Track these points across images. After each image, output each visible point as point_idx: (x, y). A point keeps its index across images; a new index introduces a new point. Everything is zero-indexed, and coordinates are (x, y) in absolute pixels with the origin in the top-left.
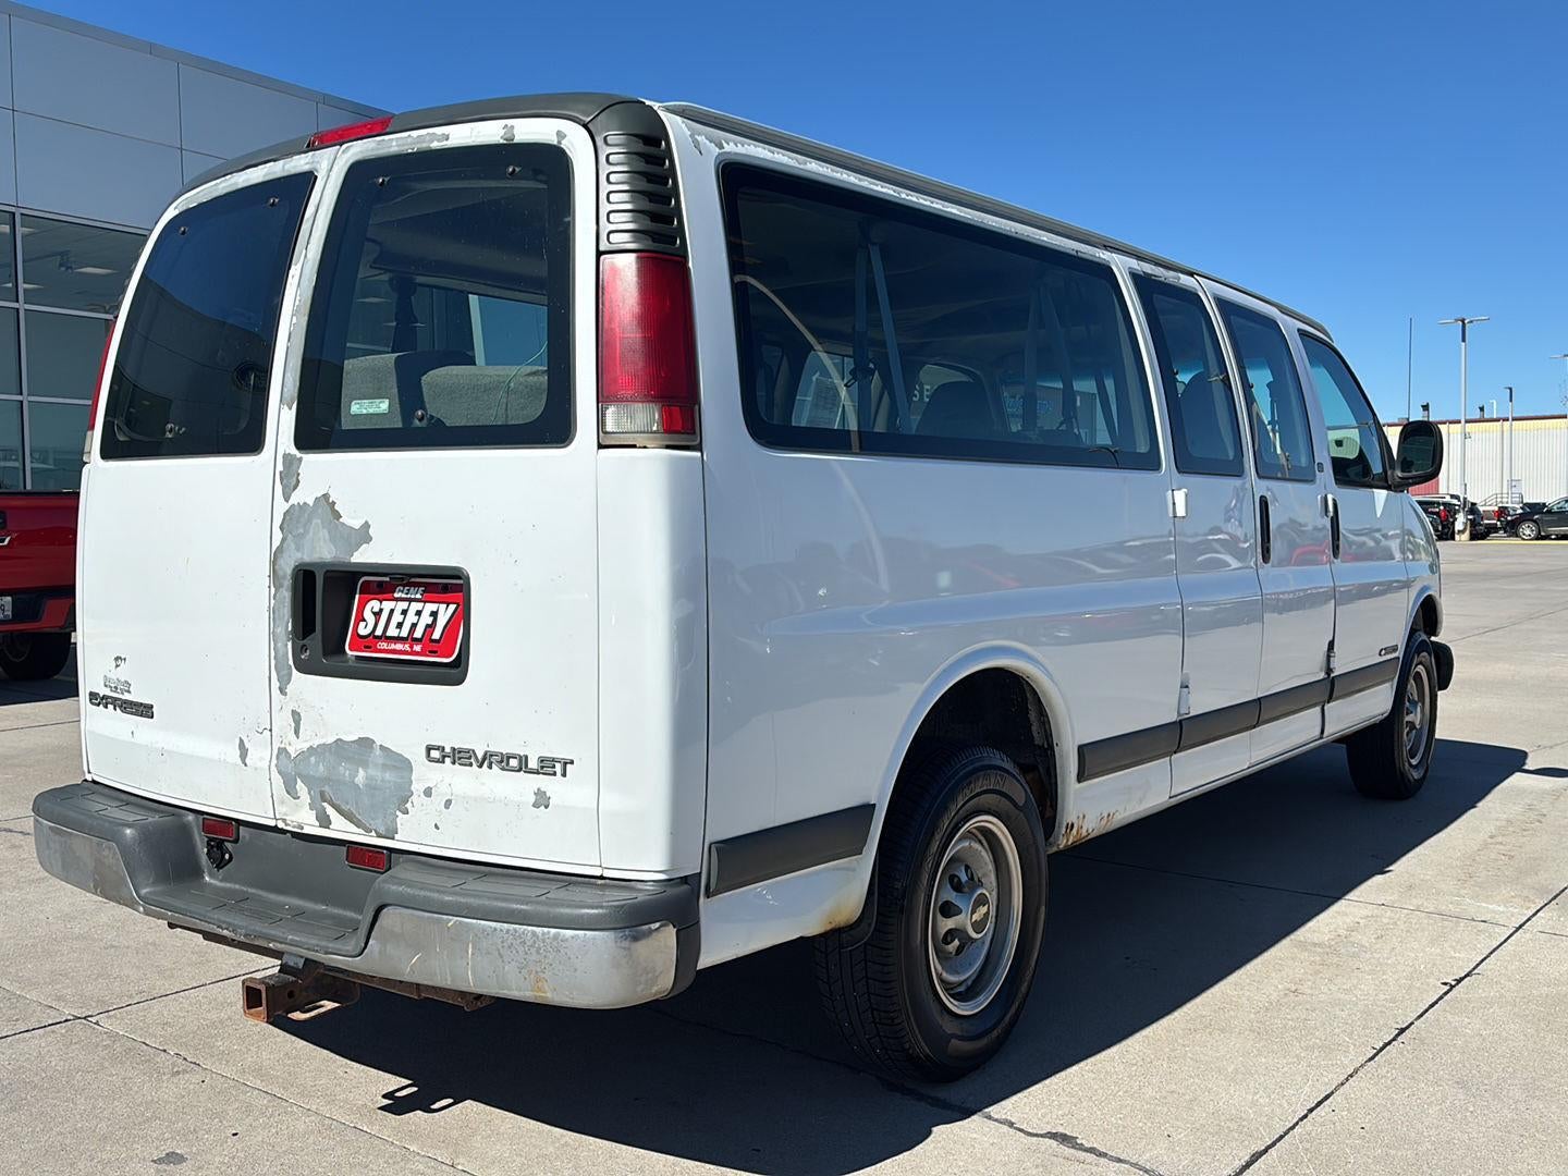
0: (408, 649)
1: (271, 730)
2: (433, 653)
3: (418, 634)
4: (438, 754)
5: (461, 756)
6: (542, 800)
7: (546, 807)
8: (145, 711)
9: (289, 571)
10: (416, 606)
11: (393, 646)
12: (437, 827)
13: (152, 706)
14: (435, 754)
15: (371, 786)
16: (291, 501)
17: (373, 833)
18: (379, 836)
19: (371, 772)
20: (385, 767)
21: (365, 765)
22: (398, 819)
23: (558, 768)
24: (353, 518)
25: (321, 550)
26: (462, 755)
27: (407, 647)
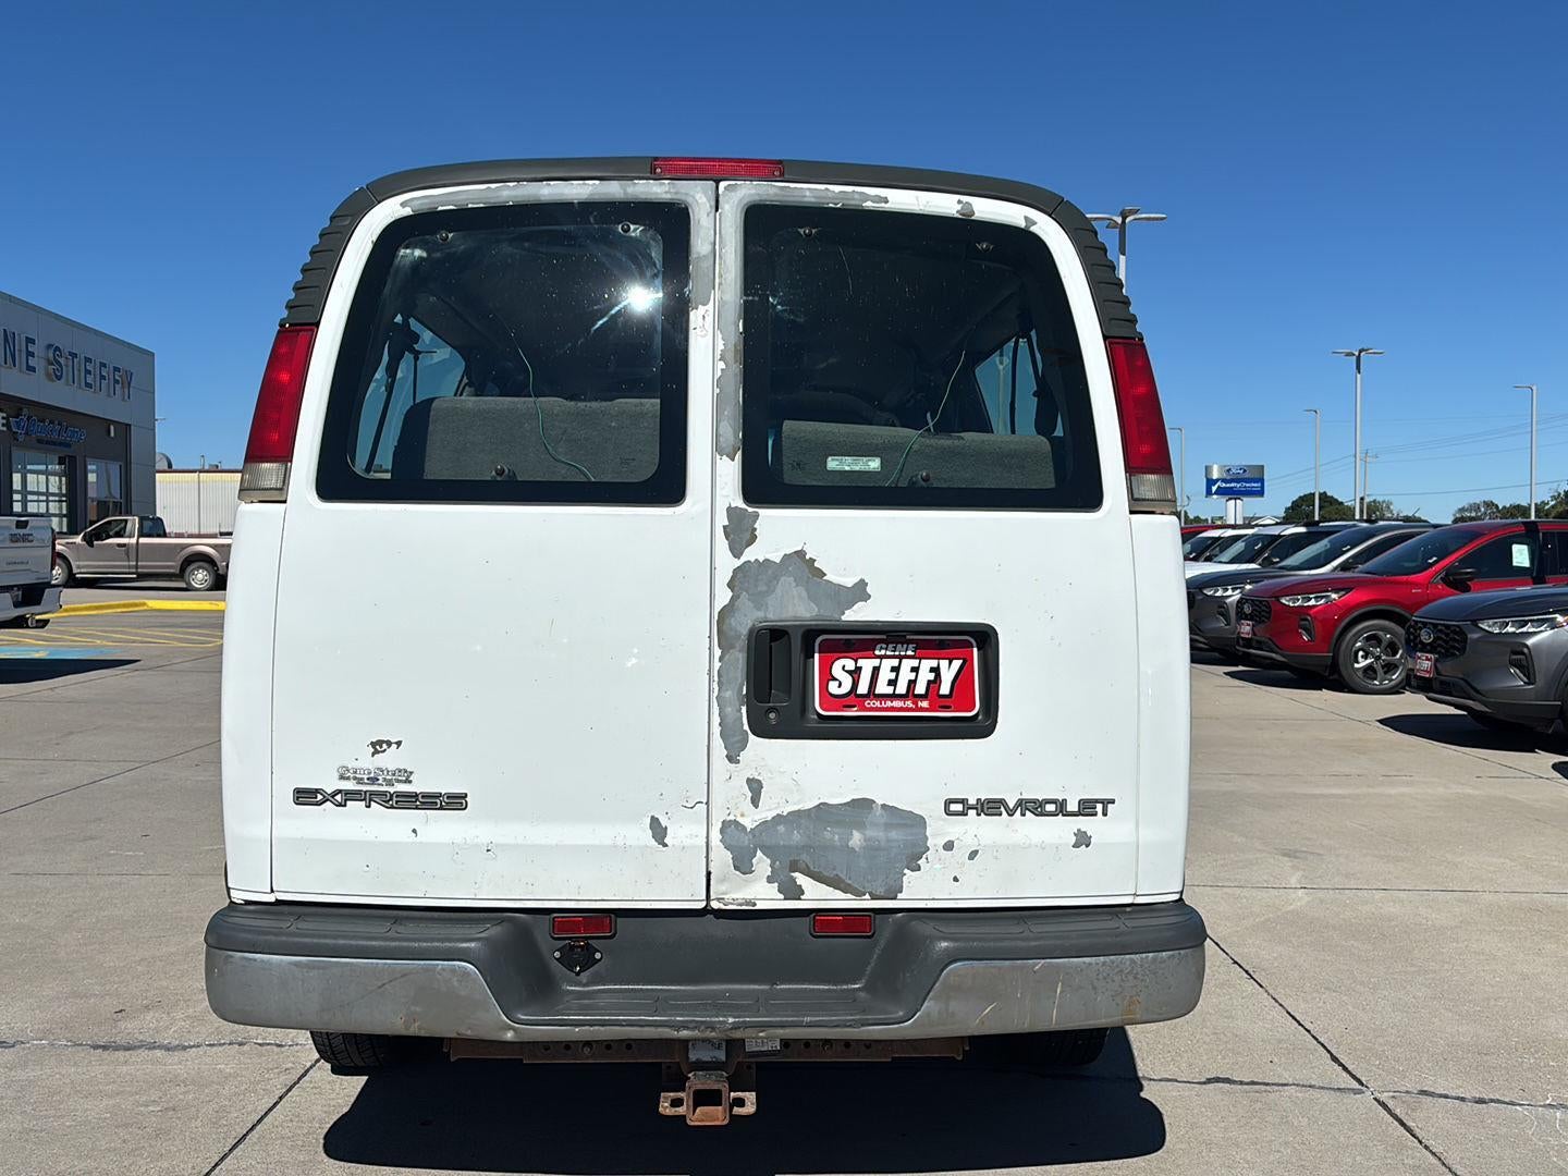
0: (911, 705)
1: (707, 803)
2: (946, 708)
3: (920, 689)
4: (957, 807)
5: (990, 807)
6: (1083, 840)
7: (1087, 846)
8: (456, 802)
9: (745, 632)
10: (907, 664)
11: (889, 704)
12: (956, 879)
13: (466, 795)
14: (958, 807)
15: (872, 849)
16: (743, 559)
17: (867, 896)
18: (874, 898)
19: (870, 833)
20: (888, 826)
21: (861, 826)
22: (905, 878)
23: (1099, 807)
24: (844, 576)
25: (793, 607)
26: (991, 805)
27: (909, 704)
